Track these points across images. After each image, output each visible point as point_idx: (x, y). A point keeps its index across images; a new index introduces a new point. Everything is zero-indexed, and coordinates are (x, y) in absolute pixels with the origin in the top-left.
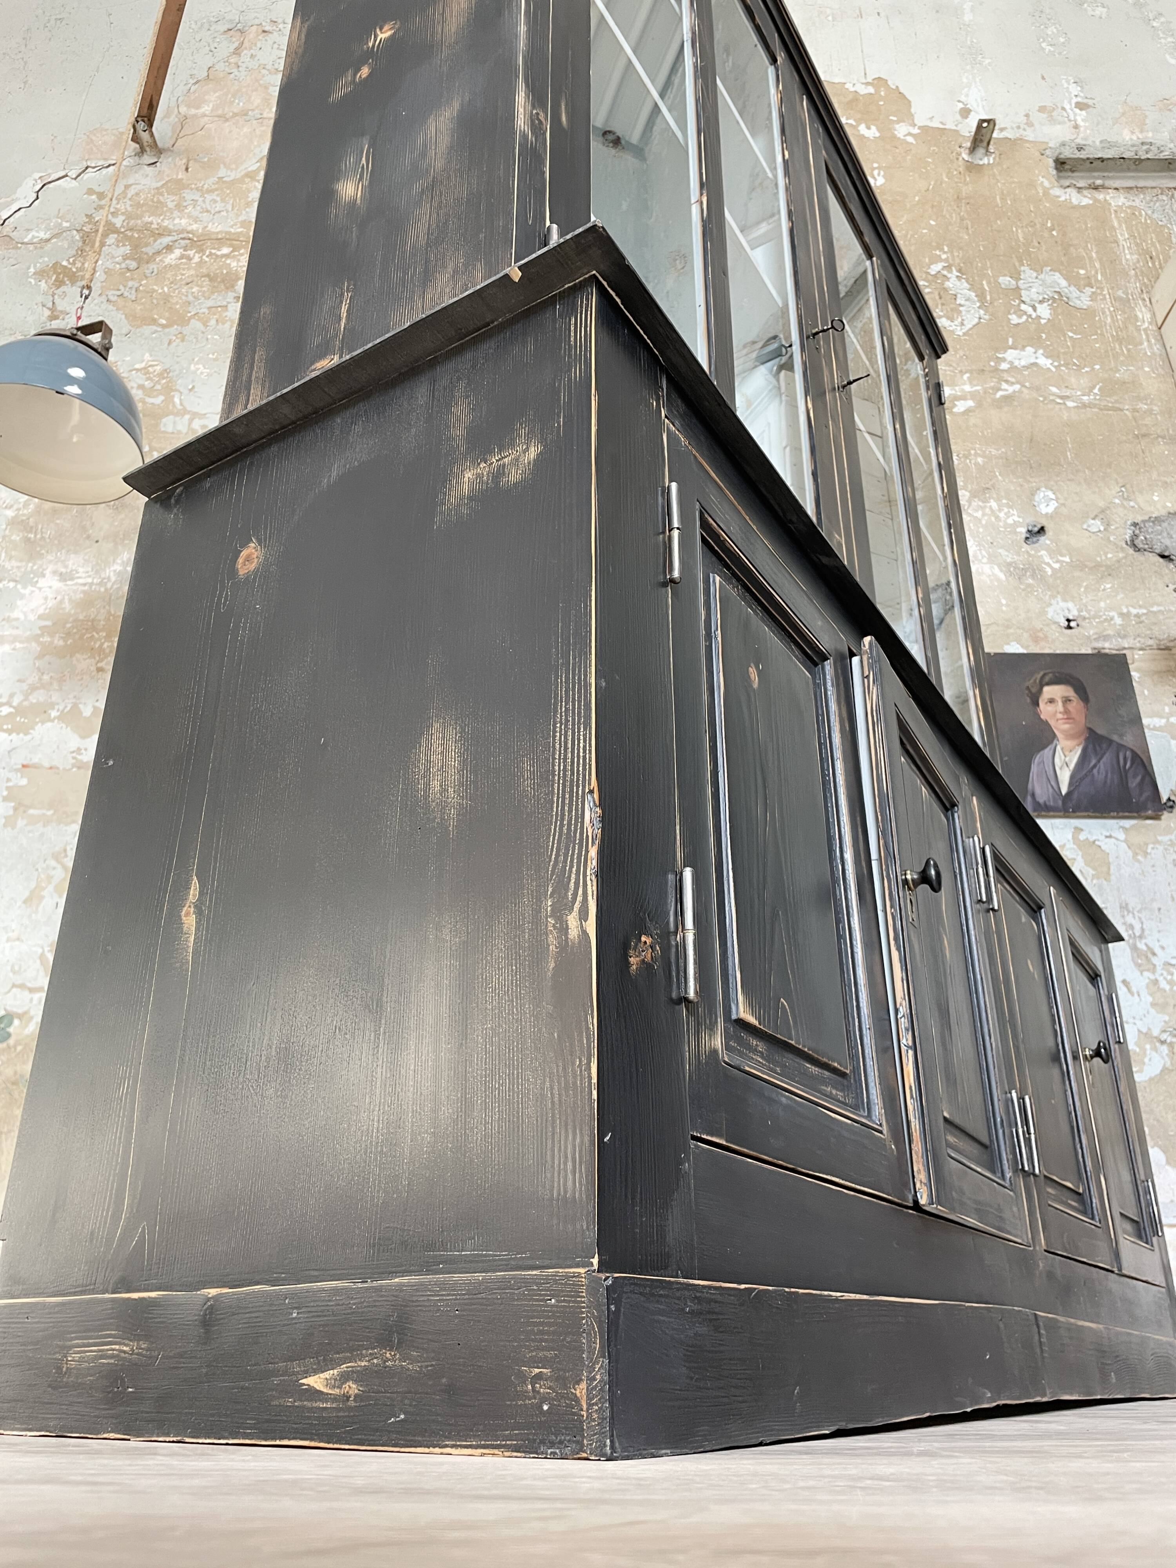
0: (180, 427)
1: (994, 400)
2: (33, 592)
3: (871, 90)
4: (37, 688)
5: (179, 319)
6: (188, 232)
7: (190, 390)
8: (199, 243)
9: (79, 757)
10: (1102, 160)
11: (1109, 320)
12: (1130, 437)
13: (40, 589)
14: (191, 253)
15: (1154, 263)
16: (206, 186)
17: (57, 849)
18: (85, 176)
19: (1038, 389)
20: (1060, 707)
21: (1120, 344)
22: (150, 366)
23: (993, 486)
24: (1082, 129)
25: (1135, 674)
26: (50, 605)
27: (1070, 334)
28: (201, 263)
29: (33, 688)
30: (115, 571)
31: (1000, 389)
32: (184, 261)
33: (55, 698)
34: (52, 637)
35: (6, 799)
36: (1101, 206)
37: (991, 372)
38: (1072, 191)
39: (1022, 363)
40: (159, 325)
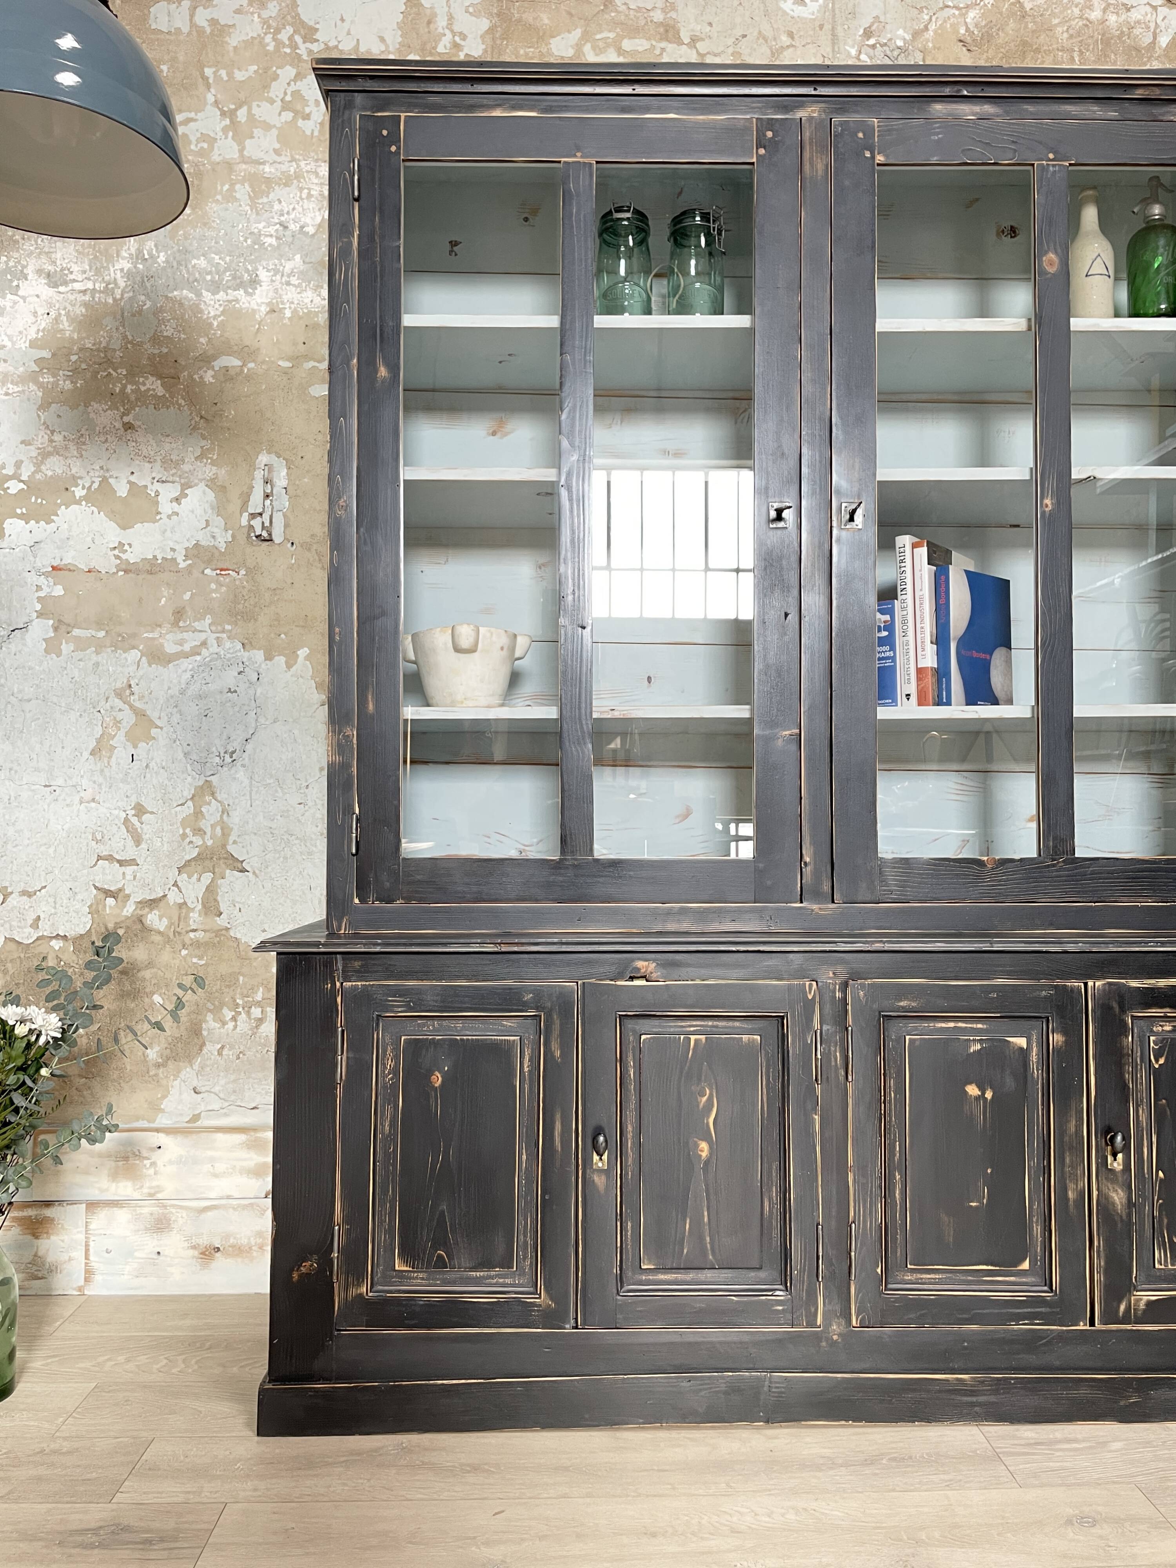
2: (15, 303)
4: (50, 454)
9: (124, 556)
13: (24, 298)
17: (119, 685)
26: (43, 325)
29: (44, 455)
30: (122, 270)
33: (76, 468)
34: (54, 376)
35: (40, 615)
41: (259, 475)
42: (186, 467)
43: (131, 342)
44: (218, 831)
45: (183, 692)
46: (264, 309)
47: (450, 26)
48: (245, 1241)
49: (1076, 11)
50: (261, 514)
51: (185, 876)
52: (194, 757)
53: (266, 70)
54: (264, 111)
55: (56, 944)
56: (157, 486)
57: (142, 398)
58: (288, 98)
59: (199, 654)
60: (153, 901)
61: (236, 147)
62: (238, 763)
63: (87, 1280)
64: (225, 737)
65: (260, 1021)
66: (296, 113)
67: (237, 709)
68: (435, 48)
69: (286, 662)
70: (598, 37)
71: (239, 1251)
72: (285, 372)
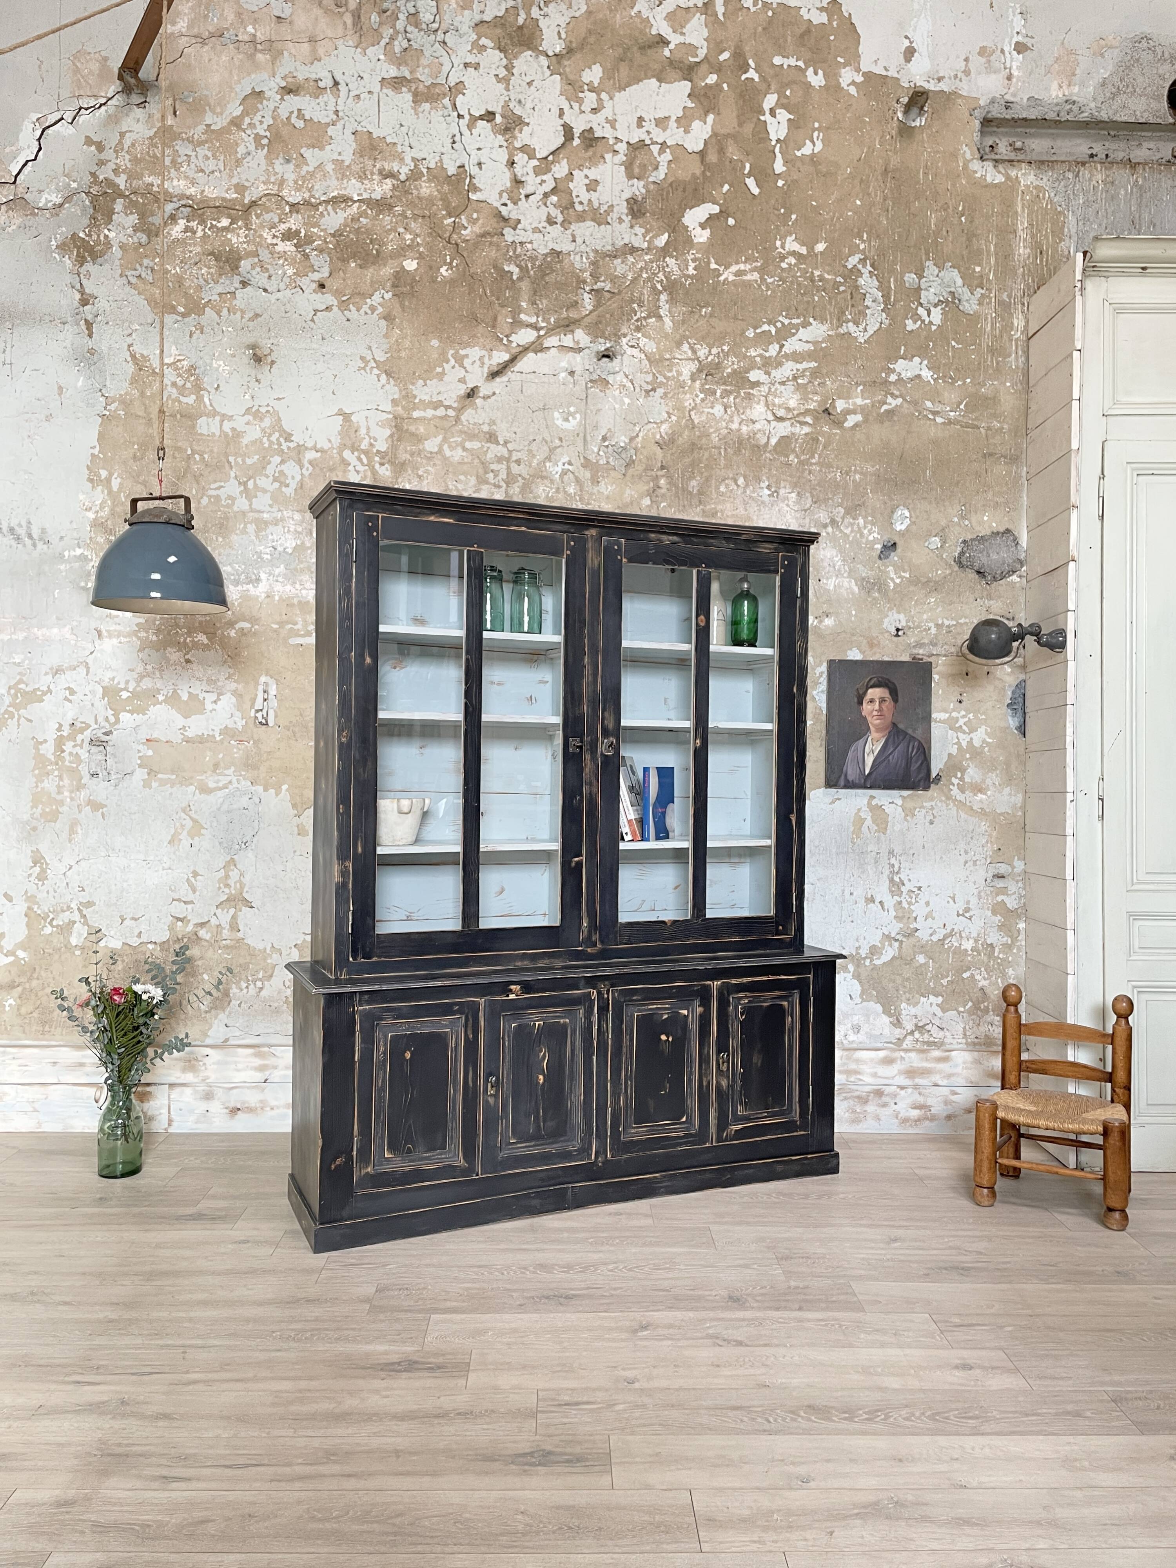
0: (213, 430)
1: (878, 415)
3: (824, 18)
4: (144, 676)
5: (195, 308)
6: (188, 198)
7: (217, 389)
8: (199, 212)
9: (186, 734)
10: (1025, 119)
11: (989, 328)
12: (980, 454)
14: (194, 224)
15: (1041, 261)
16: (196, 136)
17: (183, 805)
18: (81, 119)
19: (914, 403)
20: (877, 707)
21: (993, 356)
22: (179, 361)
23: (864, 503)
24: (1014, 80)
25: (936, 677)
27: (953, 343)
28: (205, 236)
29: (142, 677)
31: (885, 403)
32: (189, 234)
33: (159, 684)
34: (147, 632)
35: (140, 766)
36: (1012, 184)
37: (881, 384)
38: (989, 165)
39: (907, 375)
40: (179, 314)
41: (261, 688)
42: (220, 684)
44: (238, 885)
45: (219, 809)
46: (263, 595)
47: (368, 434)
48: (253, 1105)
49: (724, 424)
50: (261, 710)
51: (220, 910)
52: (225, 845)
53: (264, 458)
54: (262, 482)
55: (150, 946)
56: (205, 695)
57: (196, 645)
58: (276, 474)
59: (227, 788)
60: (203, 923)
61: (247, 503)
62: (249, 849)
63: (169, 1125)
64: (241, 834)
65: (261, 989)
66: (281, 483)
67: (248, 818)
68: (359, 445)
69: (275, 793)
70: (452, 440)
71: (250, 1110)
72: (275, 631)
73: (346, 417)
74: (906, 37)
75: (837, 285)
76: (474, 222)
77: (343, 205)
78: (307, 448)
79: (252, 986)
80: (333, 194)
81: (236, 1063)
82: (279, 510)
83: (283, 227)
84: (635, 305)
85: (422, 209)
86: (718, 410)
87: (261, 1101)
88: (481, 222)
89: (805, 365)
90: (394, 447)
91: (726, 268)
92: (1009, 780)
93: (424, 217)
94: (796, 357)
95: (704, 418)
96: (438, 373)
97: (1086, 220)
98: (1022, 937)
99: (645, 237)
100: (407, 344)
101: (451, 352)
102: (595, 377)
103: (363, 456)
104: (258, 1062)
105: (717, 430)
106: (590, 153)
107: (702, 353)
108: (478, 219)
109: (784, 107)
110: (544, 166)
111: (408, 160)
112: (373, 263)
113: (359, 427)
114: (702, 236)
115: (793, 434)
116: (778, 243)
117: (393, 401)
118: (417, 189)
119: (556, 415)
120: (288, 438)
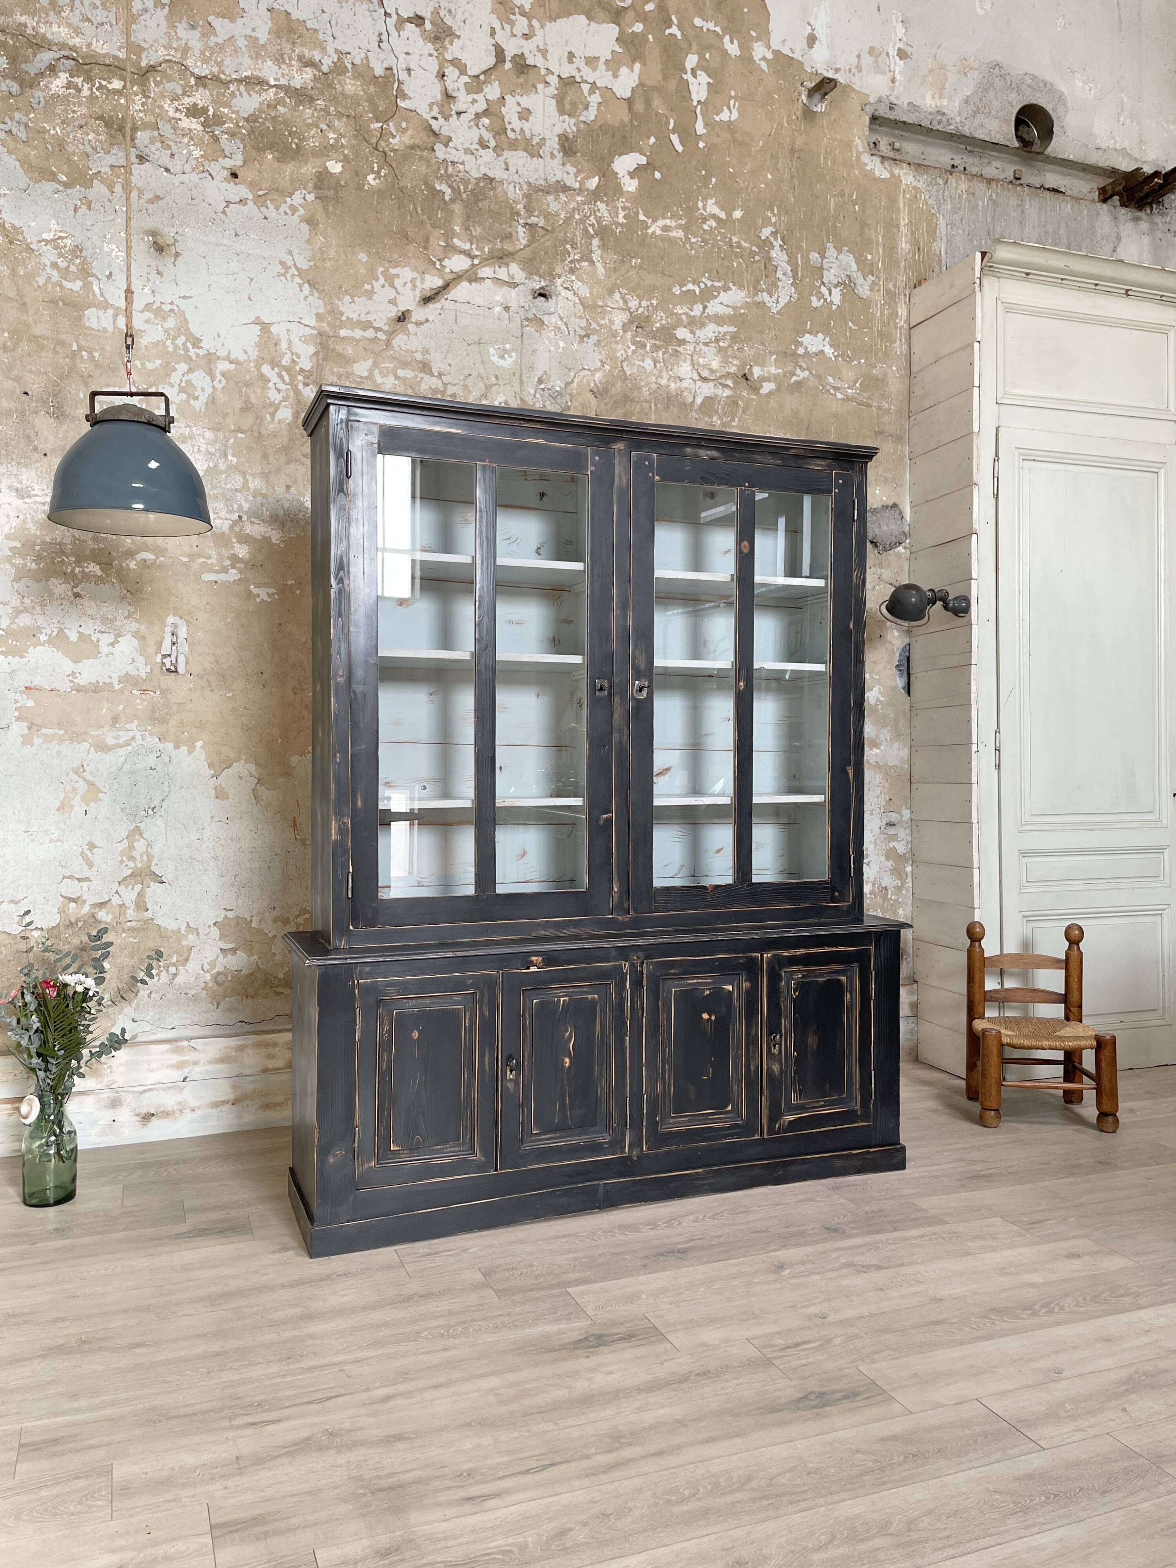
0: (102, 324)
1: (789, 385)
4: (22, 611)
5: (81, 178)
6: (71, 49)
7: (109, 277)
8: (86, 67)
9: (76, 681)
10: (904, 123)
11: (879, 314)
12: (873, 432)
14: (78, 81)
15: (919, 257)
17: (75, 765)
19: (818, 377)
21: (882, 340)
22: (60, 238)
24: (897, 84)
26: (14, 524)
27: (851, 324)
28: (92, 96)
29: (17, 612)
31: (794, 374)
32: (72, 91)
33: (41, 621)
34: (24, 559)
35: (18, 719)
36: (895, 181)
37: (791, 355)
38: (877, 160)
39: (813, 349)
40: (59, 182)
41: (168, 630)
42: (118, 623)
43: (78, 540)
44: (145, 858)
45: (120, 769)
47: (289, 348)
48: (170, 1109)
49: (654, 378)
50: (170, 655)
51: (123, 887)
52: (128, 811)
53: (168, 363)
55: (36, 933)
56: (98, 635)
57: (87, 577)
58: (183, 384)
59: (130, 745)
60: (102, 903)
62: (158, 815)
64: (148, 797)
65: (175, 975)
66: (189, 395)
67: (156, 780)
68: (280, 361)
69: (188, 750)
70: (383, 365)
71: (167, 1114)
72: (185, 564)
73: (265, 327)
74: (809, 24)
75: (752, 254)
76: (404, 131)
77: (257, 88)
78: (219, 358)
79: (164, 973)
80: (245, 74)
81: (149, 1062)
82: (187, 426)
83: (187, 100)
84: (568, 246)
85: (346, 107)
86: (648, 364)
87: (180, 1103)
88: (410, 132)
89: (725, 329)
90: (319, 367)
91: (654, 221)
92: (898, 736)
93: (348, 116)
94: (718, 320)
95: (635, 370)
96: (366, 291)
97: (953, 225)
98: (909, 879)
99: (576, 177)
100: (332, 254)
101: (381, 269)
102: (531, 316)
103: (284, 373)
104: (176, 1058)
105: (648, 384)
106: (521, 80)
107: (633, 303)
108: (406, 129)
109: (706, 70)
110: (476, 85)
111: (331, 50)
112: (293, 159)
113: (280, 340)
114: (631, 185)
115: (716, 395)
116: (700, 204)
117: (317, 315)
118: (341, 85)
119: (492, 351)
120: (197, 343)
